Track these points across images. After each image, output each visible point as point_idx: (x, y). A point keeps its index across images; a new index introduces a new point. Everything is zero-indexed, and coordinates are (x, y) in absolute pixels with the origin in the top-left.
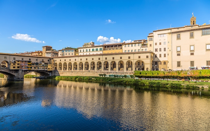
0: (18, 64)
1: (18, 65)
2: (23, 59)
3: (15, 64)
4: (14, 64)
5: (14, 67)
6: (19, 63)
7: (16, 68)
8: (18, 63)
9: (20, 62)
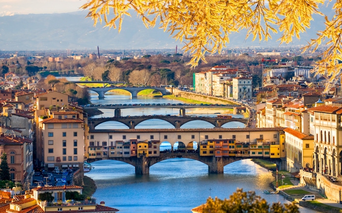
0: (211, 147)
1: (211, 149)
2: (220, 137)
3: (206, 147)
4: (204, 147)
5: (205, 152)
6: (213, 144)
7: (208, 154)
8: (211, 144)
9: (213, 142)
